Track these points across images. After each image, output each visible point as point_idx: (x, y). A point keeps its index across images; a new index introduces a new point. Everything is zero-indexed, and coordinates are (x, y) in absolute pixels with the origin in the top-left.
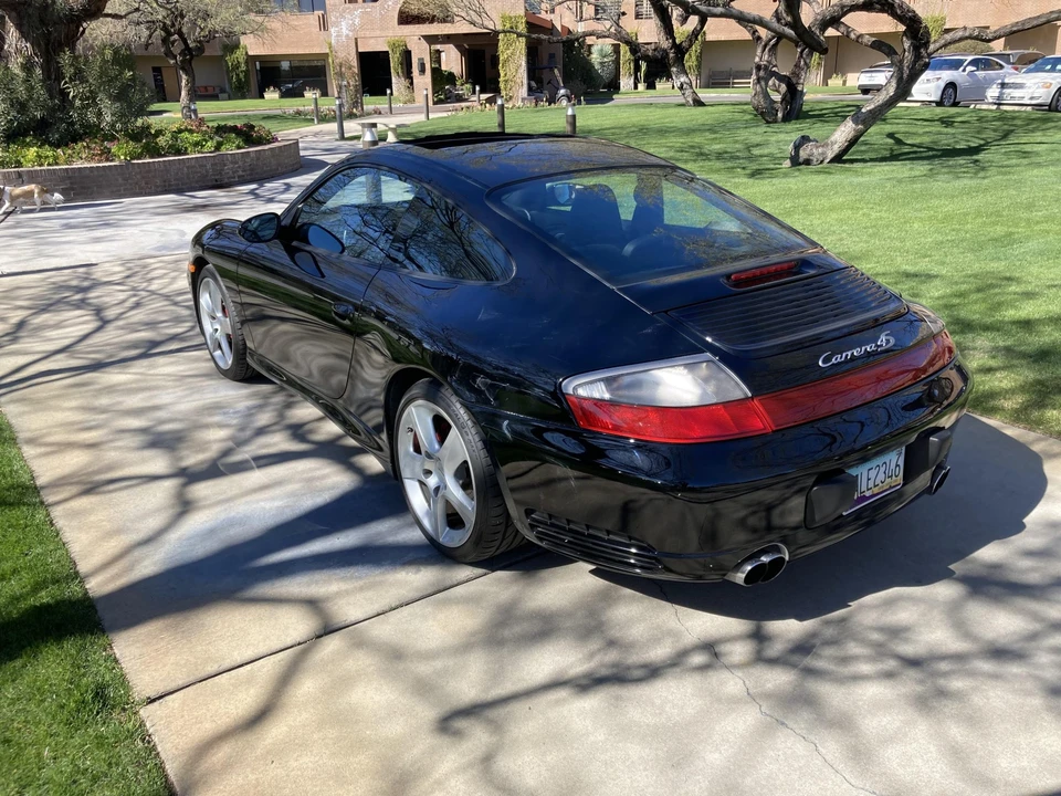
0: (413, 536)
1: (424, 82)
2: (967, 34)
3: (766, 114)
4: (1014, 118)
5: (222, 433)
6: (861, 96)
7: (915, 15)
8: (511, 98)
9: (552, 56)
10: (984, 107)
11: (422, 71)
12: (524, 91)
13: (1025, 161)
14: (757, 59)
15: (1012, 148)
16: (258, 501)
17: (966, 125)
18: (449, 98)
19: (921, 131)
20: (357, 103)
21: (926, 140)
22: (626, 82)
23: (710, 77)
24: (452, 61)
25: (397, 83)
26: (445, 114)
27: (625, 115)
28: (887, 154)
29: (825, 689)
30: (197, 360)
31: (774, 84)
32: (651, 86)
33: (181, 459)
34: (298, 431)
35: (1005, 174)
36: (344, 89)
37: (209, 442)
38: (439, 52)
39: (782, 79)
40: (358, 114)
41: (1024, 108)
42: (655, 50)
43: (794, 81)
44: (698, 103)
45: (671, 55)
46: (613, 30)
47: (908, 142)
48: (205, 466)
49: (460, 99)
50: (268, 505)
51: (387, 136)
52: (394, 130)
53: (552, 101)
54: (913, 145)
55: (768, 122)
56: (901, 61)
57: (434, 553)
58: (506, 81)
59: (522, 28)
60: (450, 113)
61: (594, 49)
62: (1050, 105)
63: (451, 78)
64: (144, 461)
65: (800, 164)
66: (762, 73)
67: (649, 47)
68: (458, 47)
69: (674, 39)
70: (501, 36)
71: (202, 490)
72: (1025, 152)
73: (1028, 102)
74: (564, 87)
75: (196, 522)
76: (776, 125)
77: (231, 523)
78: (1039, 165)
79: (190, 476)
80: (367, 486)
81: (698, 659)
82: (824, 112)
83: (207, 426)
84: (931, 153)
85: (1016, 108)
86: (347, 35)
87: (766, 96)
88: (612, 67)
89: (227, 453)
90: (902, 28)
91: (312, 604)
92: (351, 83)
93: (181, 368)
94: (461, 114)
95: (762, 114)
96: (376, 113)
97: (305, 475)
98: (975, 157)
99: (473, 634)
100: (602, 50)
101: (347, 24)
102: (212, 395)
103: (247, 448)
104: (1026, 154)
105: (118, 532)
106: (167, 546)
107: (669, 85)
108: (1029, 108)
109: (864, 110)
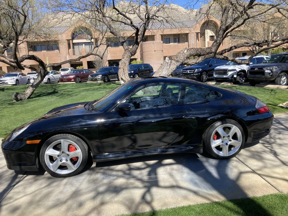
5: (122, 180)
7: (42, 61)
48: (147, 183)
56: (41, 72)
65: (19, 101)
103: (140, 177)
109: (34, 84)
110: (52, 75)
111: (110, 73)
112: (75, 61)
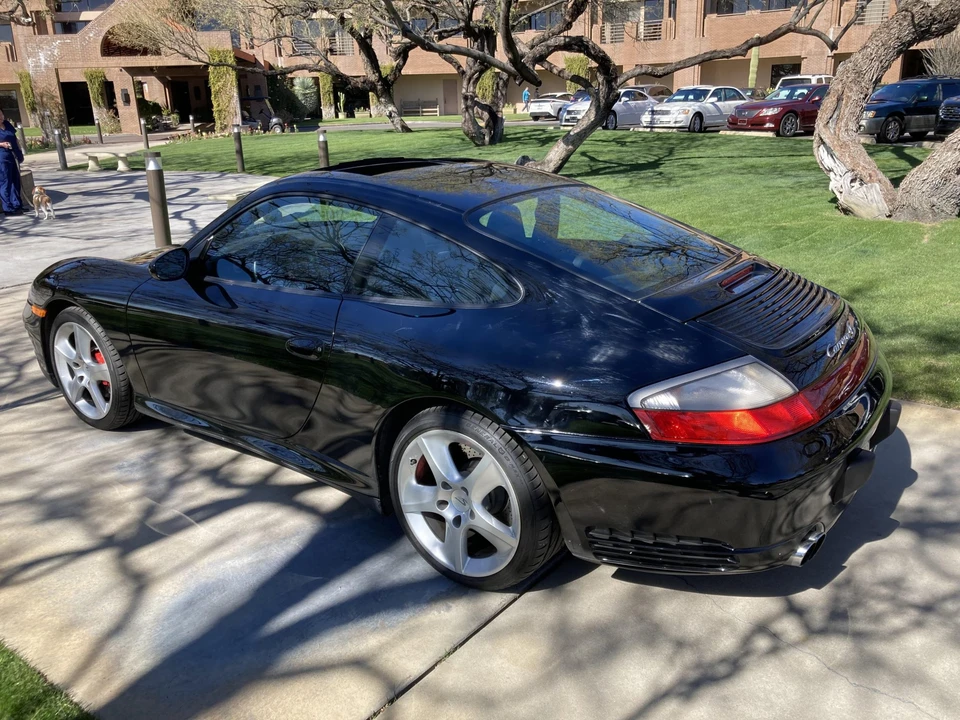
0: (417, 569)
1: (129, 113)
2: (643, 71)
3: (476, 139)
4: (669, 138)
5: (130, 491)
6: (533, 122)
7: (606, 55)
8: (226, 126)
9: (257, 88)
10: (641, 130)
11: (127, 101)
12: (238, 120)
13: (698, 172)
14: (464, 91)
15: (681, 162)
16: (223, 561)
17: (635, 145)
18: (157, 127)
19: (606, 150)
20: (64, 134)
21: (612, 157)
22: (327, 112)
23: (402, 107)
24: (156, 92)
25: (99, 113)
26: (163, 143)
27: (346, 141)
28: (587, 169)
29: (880, 648)
30: (45, 412)
31: (478, 113)
32: (351, 115)
33: (97, 527)
34: (216, 475)
35: (691, 182)
36: (47, 120)
37: (119, 503)
38: (141, 83)
39: (484, 107)
40: (67, 143)
41: (670, 130)
42: (364, 82)
43: (494, 109)
44: (406, 129)
45: (379, 87)
46: (322, 63)
47: (601, 159)
48: (132, 531)
49: (167, 128)
50: (237, 563)
51: (117, 164)
52: (124, 159)
53: (266, 128)
54: (605, 162)
55: (477, 145)
56: (597, 94)
57: (450, 584)
58: (220, 111)
59: (231, 61)
60: (168, 142)
61: (296, 81)
62: (689, 128)
63: (156, 109)
64: (51, 536)
66: (469, 103)
67: (358, 79)
68: (161, 79)
69: (380, 73)
70: (211, 69)
71: (146, 557)
72: (693, 165)
73: (673, 125)
74: (276, 116)
75: (164, 597)
76: (485, 148)
77: (207, 590)
78: (709, 175)
79: (124, 545)
80: (332, 526)
81: (762, 643)
82: (518, 135)
83: (107, 485)
84: (622, 168)
85: (665, 130)
86: (46, 66)
87: (475, 123)
88: (315, 97)
89: (149, 512)
90: (594, 64)
91: (360, 664)
92: (55, 113)
93: (32, 423)
94: (179, 142)
95: (472, 138)
96: (85, 142)
97: (257, 524)
98: (657, 170)
99: (546, 662)
100: (303, 82)
101: (46, 55)
102: (91, 450)
103: (170, 503)
104: (694, 167)
105: (70, 626)
106: (146, 631)
107: (367, 114)
108: (675, 130)
109: (572, 133)
110: (712, 103)
111: (919, 105)
112: (727, 57)
